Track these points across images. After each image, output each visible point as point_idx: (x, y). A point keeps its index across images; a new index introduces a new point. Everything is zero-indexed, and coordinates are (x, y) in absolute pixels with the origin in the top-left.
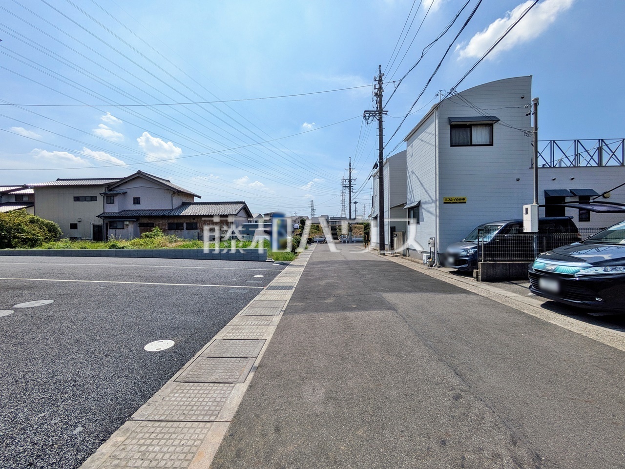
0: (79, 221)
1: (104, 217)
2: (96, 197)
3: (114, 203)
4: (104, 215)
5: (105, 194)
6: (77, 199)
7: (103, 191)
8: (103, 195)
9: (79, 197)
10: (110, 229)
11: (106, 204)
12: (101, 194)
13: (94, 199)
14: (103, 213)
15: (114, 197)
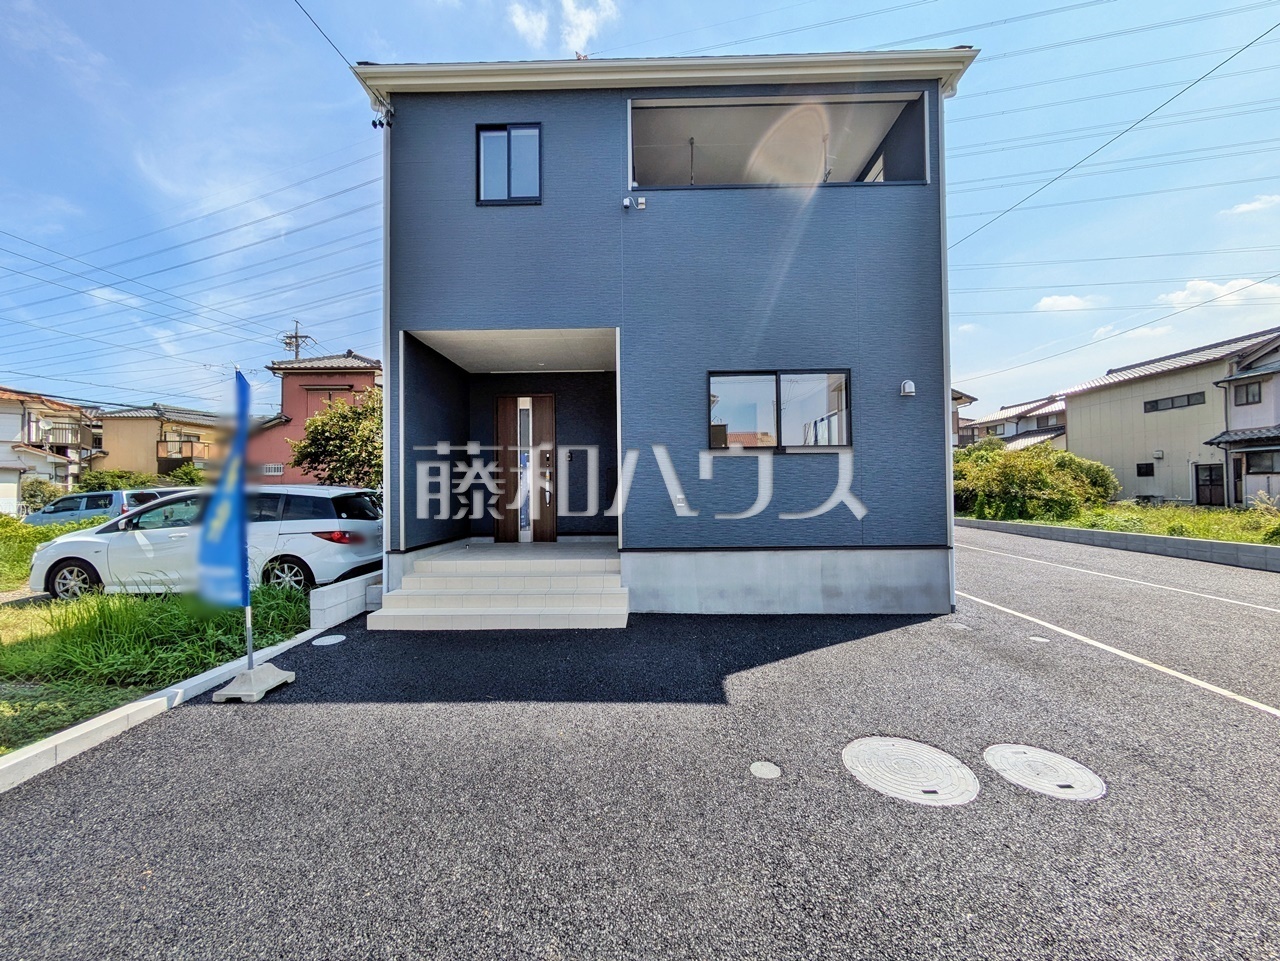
0: (1159, 458)
1: (1226, 442)
2: (1202, 394)
3: (1260, 401)
4: (1226, 438)
5: (1229, 381)
6: (1152, 406)
7: (1223, 373)
8: (1225, 385)
9: (1156, 402)
10: (1248, 473)
11: (1234, 410)
12: (1216, 384)
13: (1196, 399)
14: (1224, 434)
15: (1259, 383)
